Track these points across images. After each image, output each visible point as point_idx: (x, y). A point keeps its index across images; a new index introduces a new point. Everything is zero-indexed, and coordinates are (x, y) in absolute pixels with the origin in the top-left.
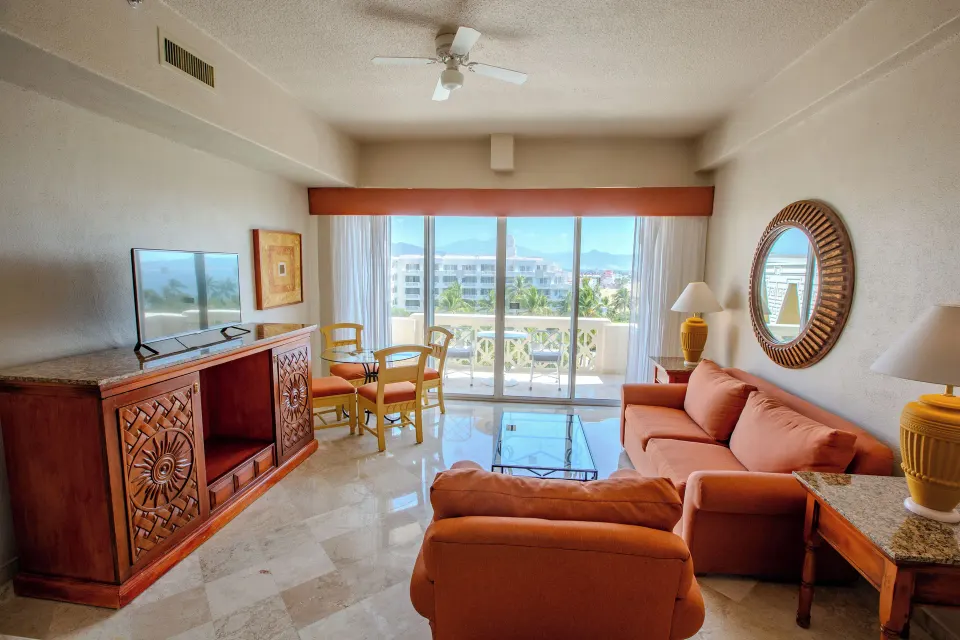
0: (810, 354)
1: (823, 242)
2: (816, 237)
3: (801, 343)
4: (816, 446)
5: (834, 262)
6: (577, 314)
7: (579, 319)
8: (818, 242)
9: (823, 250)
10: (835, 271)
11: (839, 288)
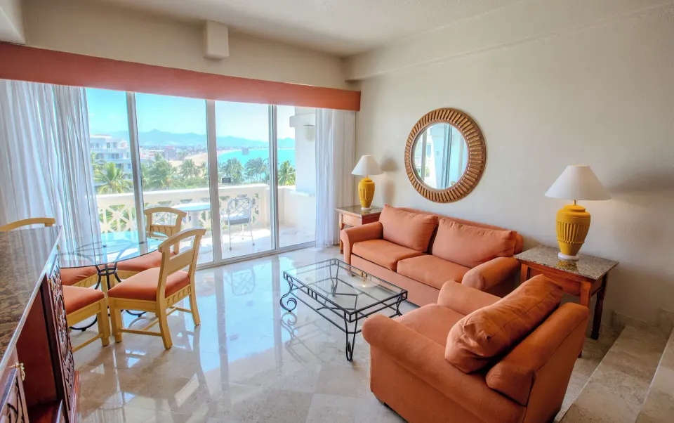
0: (461, 194)
1: (468, 133)
2: (463, 129)
3: (456, 188)
4: (504, 241)
5: (476, 144)
6: (276, 183)
7: (279, 187)
8: (465, 132)
9: (469, 137)
10: (477, 148)
11: (480, 157)
